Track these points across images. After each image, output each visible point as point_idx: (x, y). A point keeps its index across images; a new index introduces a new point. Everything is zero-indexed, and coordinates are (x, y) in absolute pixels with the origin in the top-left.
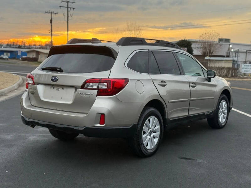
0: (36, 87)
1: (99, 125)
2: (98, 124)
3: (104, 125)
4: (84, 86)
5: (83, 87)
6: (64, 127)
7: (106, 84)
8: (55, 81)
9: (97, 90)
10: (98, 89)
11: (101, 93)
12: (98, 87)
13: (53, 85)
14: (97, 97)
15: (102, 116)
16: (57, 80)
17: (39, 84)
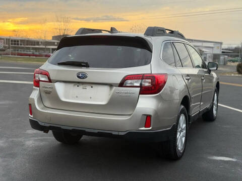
0: (54, 85)
1: (144, 128)
2: (142, 127)
3: (151, 128)
4: (123, 84)
5: (121, 85)
6: (99, 132)
7: (150, 81)
8: (83, 78)
9: (139, 88)
10: (141, 86)
11: (144, 91)
12: (141, 84)
13: (79, 83)
14: (140, 95)
15: (148, 117)
16: (86, 77)
17: (57, 81)
